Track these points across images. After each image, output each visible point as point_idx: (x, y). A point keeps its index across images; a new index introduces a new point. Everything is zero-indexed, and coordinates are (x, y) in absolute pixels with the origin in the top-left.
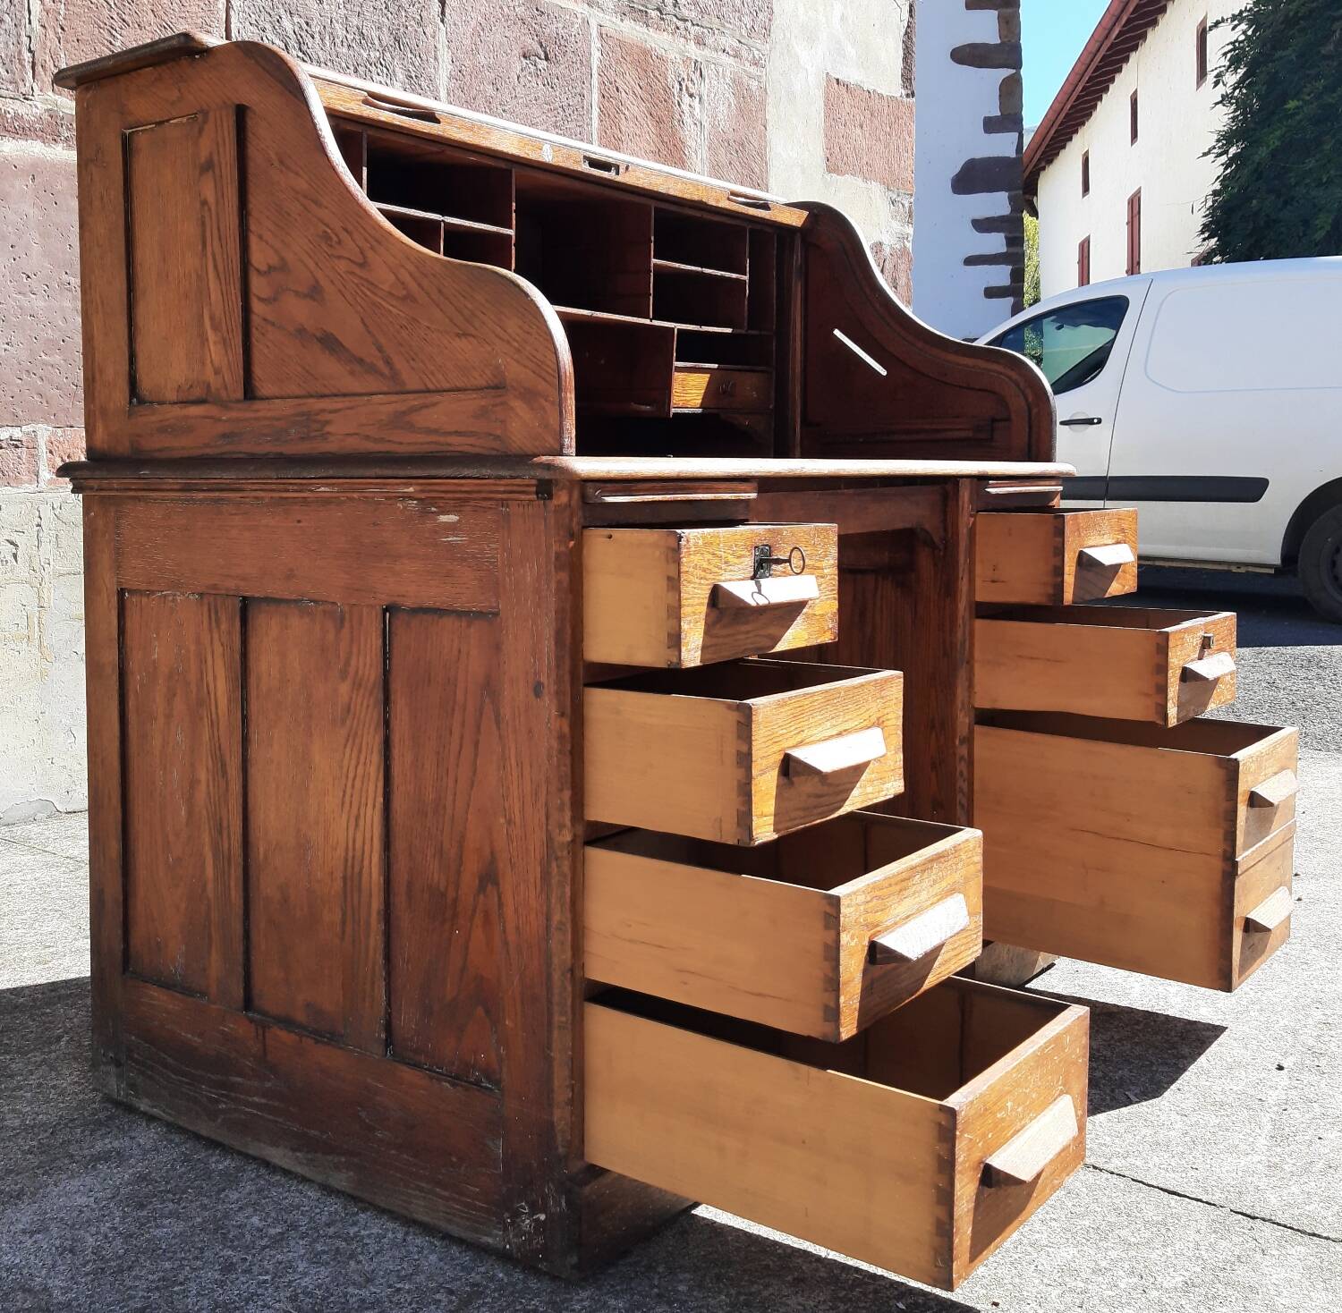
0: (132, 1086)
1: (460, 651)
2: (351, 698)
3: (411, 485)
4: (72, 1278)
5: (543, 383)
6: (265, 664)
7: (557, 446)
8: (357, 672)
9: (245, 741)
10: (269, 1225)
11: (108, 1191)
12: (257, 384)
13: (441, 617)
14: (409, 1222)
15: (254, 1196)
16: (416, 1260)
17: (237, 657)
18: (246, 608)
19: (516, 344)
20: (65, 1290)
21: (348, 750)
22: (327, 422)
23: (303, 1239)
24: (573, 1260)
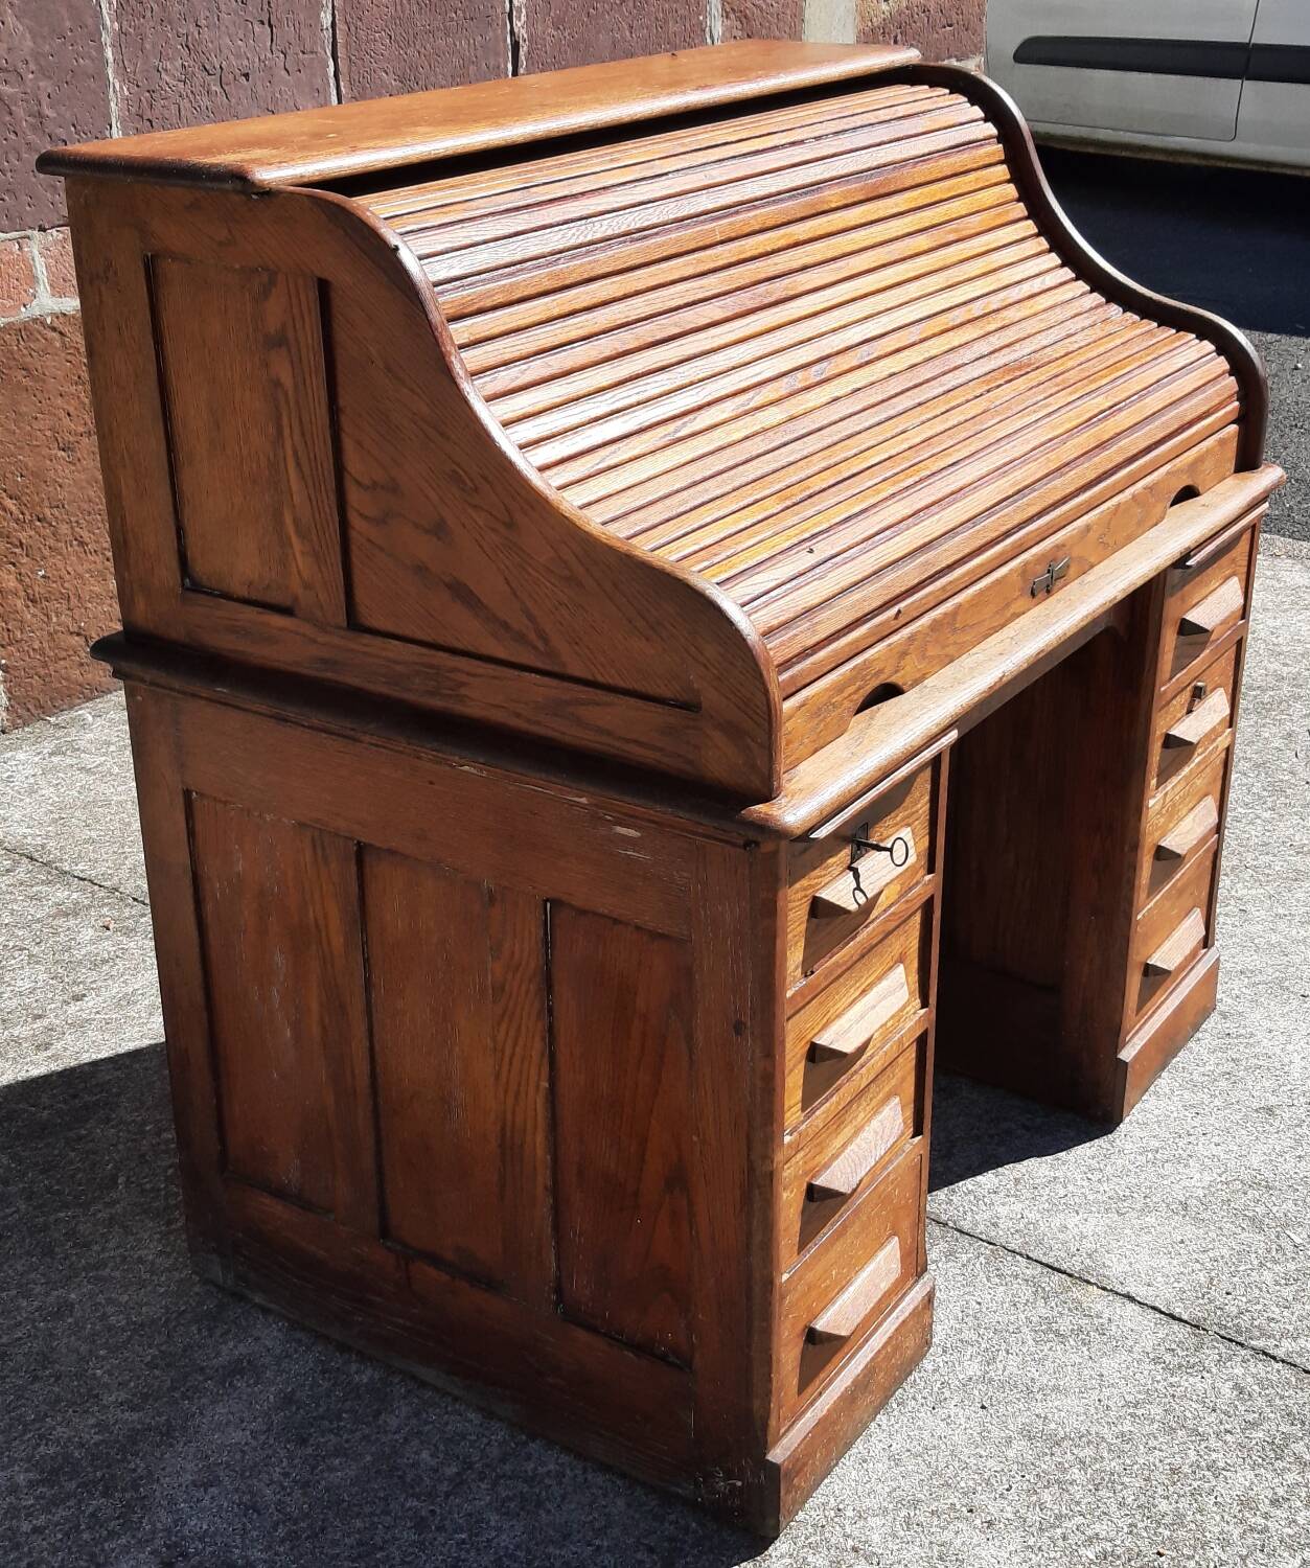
0: (242, 1278)
1: (640, 964)
2: (506, 978)
3: (584, 796)
5: (751, 722)
7: (765, 791)
8: (512, 955)
9: (369, 984)
10: (442, 1463)
11: (260, 1419)
12: (364, 612)
13: (617, 927)
14: (584, 1456)
15: (414, 1421)
16: (605, 1507)
17: (354, 900)
18: (362, 854)
19: (715, 672)
21: (504, 1026)
22: (465, 684)
23: (482, 1480)
24: (772, 1522)
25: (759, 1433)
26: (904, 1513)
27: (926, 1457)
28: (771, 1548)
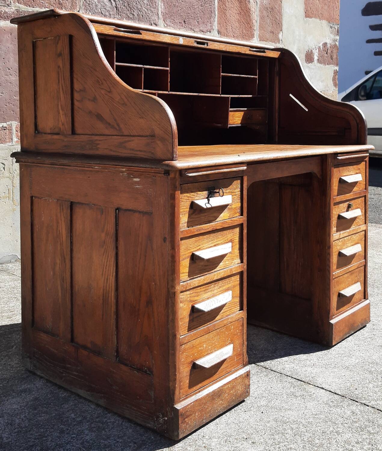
0: (35, 366)
1: (140, 225)
2: (105, 239)
3: (124, 168)
4: (10, 434)
5: (167, 136)
6: (78, 225)
7: (171, 158)
8: (107, 230)
9: (72, 250)
10: (77, 417)
11: (25, 403)
12: (76, 129)
13: (134, 213)
14: (123, 418)
15: (73, 407)
16: (125, 431)
17: (69, 222)
18: (72, 205)
19: (158, 122)
20: (7, 438)
21: (105, 255)
22: (99, 144)
23: (88, 422)
24: (176, 434)
25: (172, 396)
26: (226, 438)
27: (239, 424)
28: (176, 445)
